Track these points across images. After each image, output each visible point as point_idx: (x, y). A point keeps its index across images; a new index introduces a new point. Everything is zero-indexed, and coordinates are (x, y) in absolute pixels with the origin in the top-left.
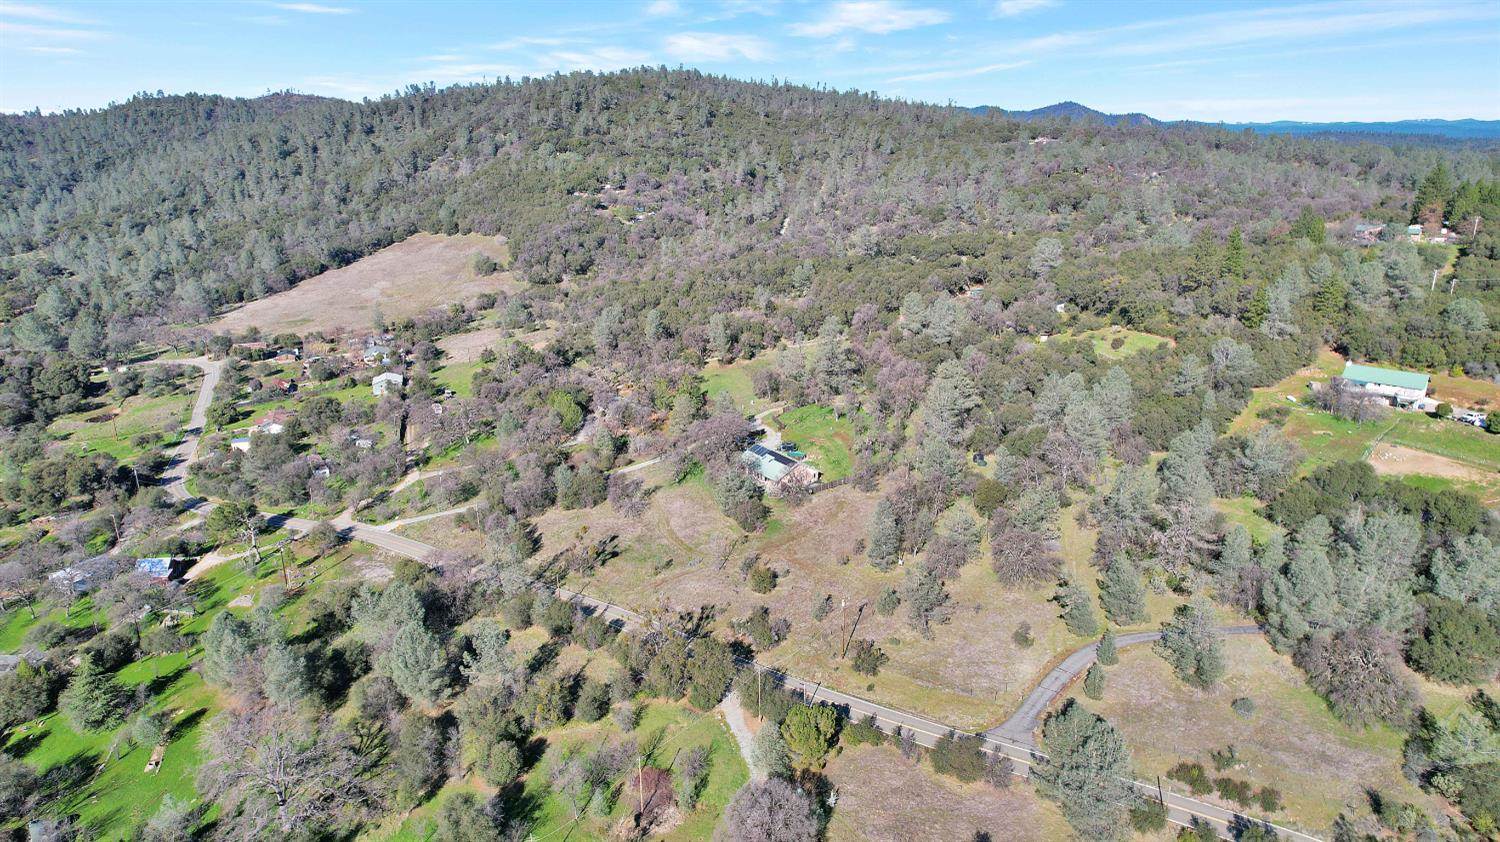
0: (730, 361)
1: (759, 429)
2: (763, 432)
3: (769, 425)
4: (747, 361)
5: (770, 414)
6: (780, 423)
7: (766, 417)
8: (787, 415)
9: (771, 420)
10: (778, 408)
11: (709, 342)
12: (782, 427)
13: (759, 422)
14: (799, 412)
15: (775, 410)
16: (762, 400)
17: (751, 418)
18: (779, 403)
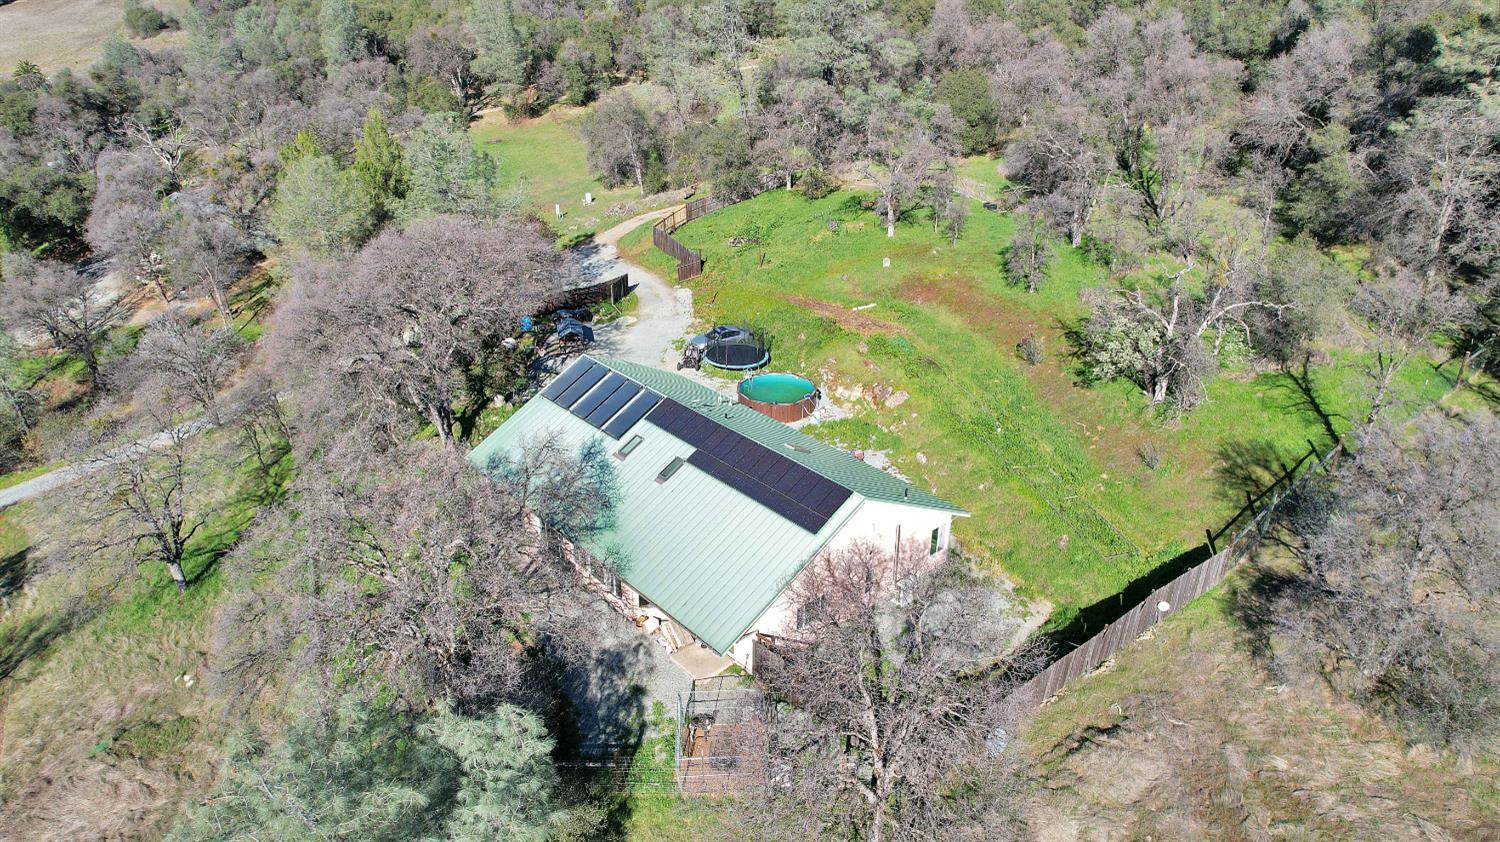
0: (534, 111)
1: (608, 276)
2: (622, 288)
3: (637, 260)
4: (580, 110)
5: (645, 227)
6: (684, 256)
7: (636, 236)
8: (699, 226)
9: (648, 242)
10: (670, 208)
11: (474, 57)
12: (690, 267)
13: (608, 253)
14: (737, 217)
15: (657, 215)
16: (617, 192)
17: (584, 244)
18: (671, 194)
